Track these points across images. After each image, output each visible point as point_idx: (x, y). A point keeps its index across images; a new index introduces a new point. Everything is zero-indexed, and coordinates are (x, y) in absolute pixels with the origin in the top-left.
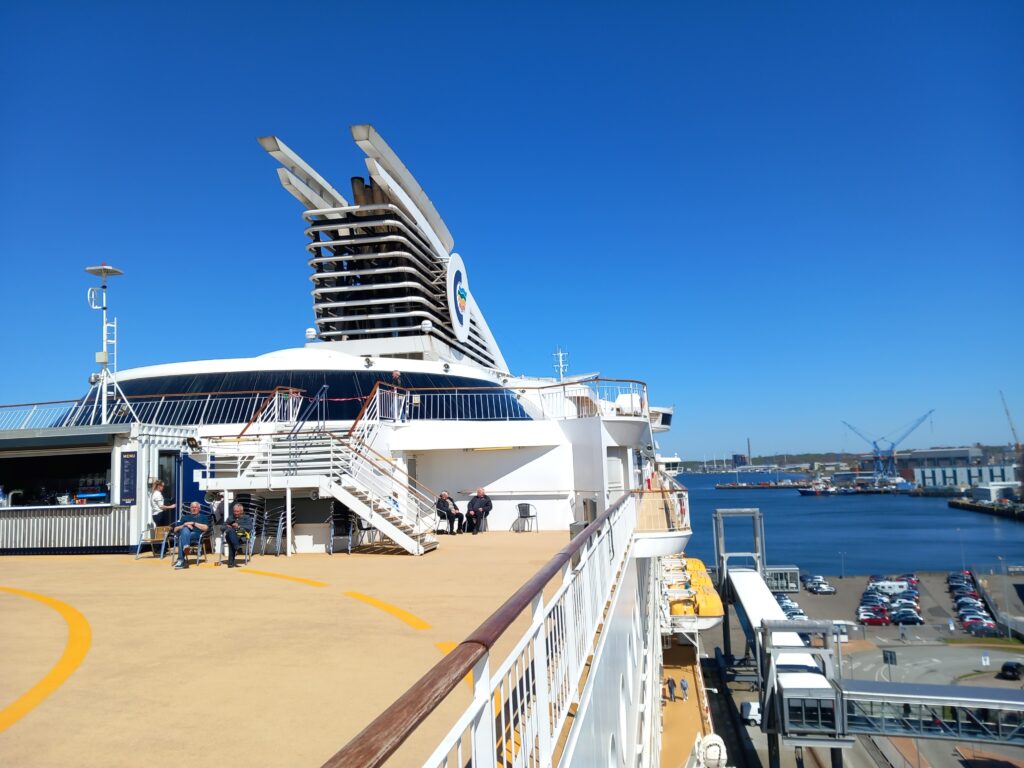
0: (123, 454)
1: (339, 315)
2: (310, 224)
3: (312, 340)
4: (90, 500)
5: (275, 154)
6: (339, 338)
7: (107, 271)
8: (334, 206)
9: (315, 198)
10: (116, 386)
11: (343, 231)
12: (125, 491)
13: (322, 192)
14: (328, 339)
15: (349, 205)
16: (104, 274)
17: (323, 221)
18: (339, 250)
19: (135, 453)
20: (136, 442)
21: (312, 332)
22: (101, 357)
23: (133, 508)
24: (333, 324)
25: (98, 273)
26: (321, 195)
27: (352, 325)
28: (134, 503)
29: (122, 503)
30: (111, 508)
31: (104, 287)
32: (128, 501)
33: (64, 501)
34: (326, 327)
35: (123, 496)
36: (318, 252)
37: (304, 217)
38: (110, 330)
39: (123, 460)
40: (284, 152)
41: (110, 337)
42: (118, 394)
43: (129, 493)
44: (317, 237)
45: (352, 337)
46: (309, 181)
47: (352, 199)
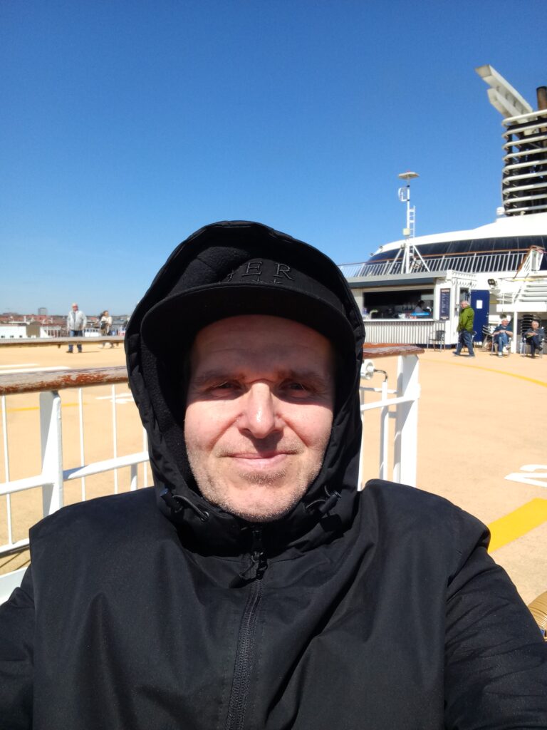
0: (441, 289)
1: (519, 196)
2: (506, 128)
3: (502, 216)
4: (418, 317)
5: (487, 79)
6: (518, 213)
7: (410, 175)
8: (522, 113)
9: (510, 108)
10: (415, 248)
11: (528, 130)
12: (443, 312)
13: (515, 102)
14: (511, 214)
15: (534, 111)
16: (409, 178)
17: (515, 125)
18: (523, 147)
19: (449, 289)
20: (450, 282)
21: (501, 210)
22: (406, 231)
23: (447, 322)
24: (515, 203)
25: (405, 178)
26: (514, 105)
27: (528, 203)
28: (448, 319)
29: (441, 319)
30: (433, 322)
31: (408, 186)
32: (444, 318)
33: (403, 317)
34: (511, 206)
35: (441, 314)
36: (510, 150)
37: (502, 124)
38: (411, 213)
39: (441, 293)
40: (493, 76)
41: (411, 218)
42: (416, 254)
43: (445, 313)
44: (510, 138)
45: (527, 213)
46: (508, 95)
47: (537, 107)
